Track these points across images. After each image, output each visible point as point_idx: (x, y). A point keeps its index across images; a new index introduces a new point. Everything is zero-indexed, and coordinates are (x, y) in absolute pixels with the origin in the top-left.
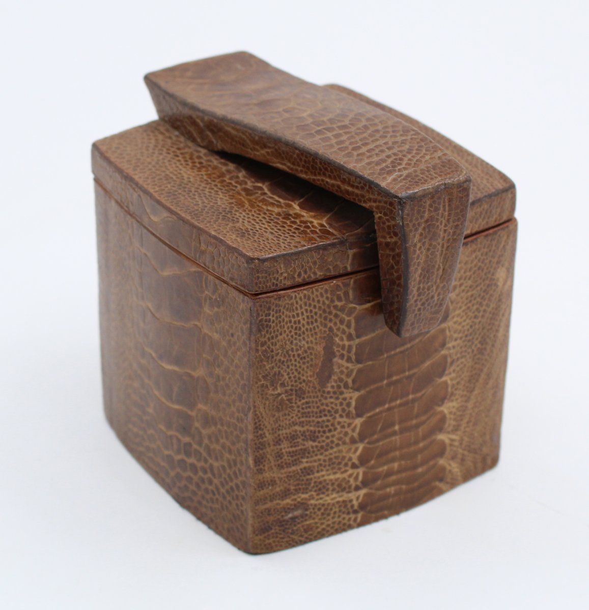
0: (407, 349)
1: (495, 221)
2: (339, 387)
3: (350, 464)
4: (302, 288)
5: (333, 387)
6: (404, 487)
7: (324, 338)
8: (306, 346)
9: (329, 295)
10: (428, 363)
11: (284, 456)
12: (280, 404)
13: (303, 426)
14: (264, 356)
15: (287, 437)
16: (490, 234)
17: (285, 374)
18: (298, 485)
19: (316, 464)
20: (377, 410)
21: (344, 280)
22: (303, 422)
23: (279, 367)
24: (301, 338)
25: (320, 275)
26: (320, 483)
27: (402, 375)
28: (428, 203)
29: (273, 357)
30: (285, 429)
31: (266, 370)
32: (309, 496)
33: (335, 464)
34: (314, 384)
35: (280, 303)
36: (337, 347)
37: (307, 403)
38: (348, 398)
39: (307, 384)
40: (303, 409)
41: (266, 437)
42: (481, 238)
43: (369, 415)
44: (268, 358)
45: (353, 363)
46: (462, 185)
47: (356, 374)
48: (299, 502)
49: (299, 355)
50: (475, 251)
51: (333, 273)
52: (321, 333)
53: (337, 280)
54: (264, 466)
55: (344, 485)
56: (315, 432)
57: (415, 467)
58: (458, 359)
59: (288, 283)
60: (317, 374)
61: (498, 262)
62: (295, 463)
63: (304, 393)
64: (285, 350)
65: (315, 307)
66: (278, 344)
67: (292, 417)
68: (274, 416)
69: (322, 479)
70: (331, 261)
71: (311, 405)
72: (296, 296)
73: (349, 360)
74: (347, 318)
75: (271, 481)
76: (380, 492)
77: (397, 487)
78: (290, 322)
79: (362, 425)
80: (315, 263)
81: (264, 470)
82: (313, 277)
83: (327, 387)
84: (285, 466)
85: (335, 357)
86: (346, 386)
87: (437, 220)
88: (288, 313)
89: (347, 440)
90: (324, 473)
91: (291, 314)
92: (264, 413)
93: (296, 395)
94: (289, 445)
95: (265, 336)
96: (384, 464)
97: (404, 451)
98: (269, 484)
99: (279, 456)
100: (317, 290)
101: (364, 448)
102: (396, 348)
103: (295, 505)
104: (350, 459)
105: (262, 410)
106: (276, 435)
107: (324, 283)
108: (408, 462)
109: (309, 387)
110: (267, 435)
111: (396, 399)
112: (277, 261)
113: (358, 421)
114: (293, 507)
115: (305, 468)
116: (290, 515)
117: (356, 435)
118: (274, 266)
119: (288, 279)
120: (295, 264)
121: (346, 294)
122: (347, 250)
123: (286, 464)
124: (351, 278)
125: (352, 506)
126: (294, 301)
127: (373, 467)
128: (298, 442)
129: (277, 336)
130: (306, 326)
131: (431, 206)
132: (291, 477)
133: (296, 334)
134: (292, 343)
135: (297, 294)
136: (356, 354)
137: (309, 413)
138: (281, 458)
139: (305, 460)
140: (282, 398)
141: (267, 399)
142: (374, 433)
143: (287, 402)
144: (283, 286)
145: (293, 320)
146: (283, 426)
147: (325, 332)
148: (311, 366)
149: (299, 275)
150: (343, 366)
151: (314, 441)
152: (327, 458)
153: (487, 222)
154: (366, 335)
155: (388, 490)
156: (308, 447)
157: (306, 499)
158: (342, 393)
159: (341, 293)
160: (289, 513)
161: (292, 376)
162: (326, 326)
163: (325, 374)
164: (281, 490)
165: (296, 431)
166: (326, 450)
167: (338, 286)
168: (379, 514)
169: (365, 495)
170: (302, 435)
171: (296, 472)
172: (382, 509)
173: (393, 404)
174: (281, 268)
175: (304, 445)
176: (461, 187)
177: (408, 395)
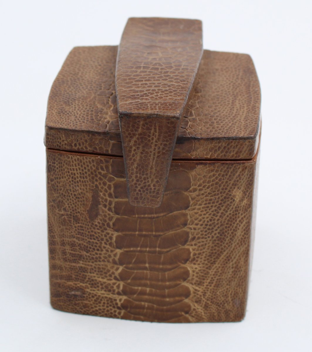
0: (154, 218)
1: (233, 156)
2: (104, 225)
3: (113, 276)
4: (77, 154)
5: (99, 223)
6: (155, 306)
7: (92, 190)
8: (80, 191)
9: (95, 164)
10: (171, 232)
11: (67, 254)
12: (64, 221)
13: (79, 240)
14: (53, 187)
15: (69, 243)
16: (227, 164)
17: (66, 204)
18: (77, 276)
19: (89, 267)
20: (132, 249)
21: (106, 158)
22: (79, 238)
23: (62, 198)
24: (76, 184)
25: (90, 150)
26: (93, 280)
27: (150, 233)
28: (141, 123)
29: (58, 190)
30: (67, 238)
31: (54, 197)
32: (85, 286)
33: (102, 272)
34: (85, 216)
35: (62, 158)
36: (101, 199)
37: (81, 227)
38: (110, 234)
39: (81, 215)
40: (78, 229)
41: (55, 238)
42: (218, 164)
43: (125, 250)
44: (55, 190)
45: (113, 212)
46: (170, 119)
47: (115, 220)
48: (78, 287)
49: (75, 195)
50: (212, 171)
51: (98, 151)
52: (90, 186)
53: (102, 156)
54: (55, 256)
55: (109, 288)
56: (87, 247)
57: (164, 296)
58: (199, 238)
59: (68, 148)
60: (88, 210)
61: (235, 185)
62: (74, 261)
63: (79, 219)
64: (66, 189)
65: (85, 168)
66: (61, 184)
67: (72, 232)
68: (60, 227)
69: (94, 278)
70: (97, 143)
71: (84, 228)
72: (72, 157)
73: (110, 209)
74: (108, 183)
75: (60, 267)
76: (137, 303)
77: (150, 304)
78: (69, 172)
79: (121, 254)
80: (86, 141)
81: (55, 258)
82: (85, 150)
83: (95, 222)
84: (68, 261)
85: (100, 204)
86: (108, 225)
87: (149, 136)
88: (67, 166)
89: (111, 260)
90: (95, 275)
91: (69, 167)
92: (54, 223)
93: (74, 219)
94: (71, 249)
95: (53, 176)
96: (139, 286)
97: (153, 282)
98: (58, 268)
99: (64, 253)
100: (86, 158)
101: (123, 270)
102: (145, 214)
103: (76, 288)
104: (113, 273)
105: (53, 221)
106: (62, 239)
107: (92, 155)
108: (158, 291)
109: (82, 217)
110: (56, 237)
111: (146, 247)
112: (60, 132)
113: (119, 251)
114: (74, 288)
115: (81, 267)
116: (73, 293)
117: (117, 259)
118: (58, 134)
119: (67, 145)
120: (72, 137)
121: (107, 167)
122: (109, 140)
123: (69, 259)
124: (111, 158)
125: (117, 304)
126: (70, 159)
127: (129, 284)
128: (76, 249)
129: (60, 178)
130: (79, 179)
131: (143, 125)
132: (72, 269)
133: (73, 181)
134: (70, 185)
135: (73, 157)
136: (114, 207)
137: (83, 233)
138: (65, 255)
139: (81, 262)
140: (64, 218)
141: (56, 215)
142: (130, 263)
143: (68, 221)
144: (64, 149)
145: (70, 172)
146: (66, 236)
147: (93, 186)
148: (84, 204)
149: (75, 145)
150: (106, 212)
151: (87, 252)
152: (97, 267)
153: (225, 155)
154: (122, 198)
155: (143, 303)
156: (83, 255)
157: (83, 287)
158: (106, 229)
159: (104, 165)
160: (72, 291)
161: (71, 207)
162: (93, 183)
163: (93, 213)
164: (66, 275)
165: (74, 242)
166: (96, 261)
167: (101, 160)
168: (137, 316)
169: (125, 300)
170: (79, 246)
171: (76, 267)
172: (139, 314)
173: (144, 249)
174: (62, 137)
175: (80, 252)
176: (169, 120)
177: (155, 247)
